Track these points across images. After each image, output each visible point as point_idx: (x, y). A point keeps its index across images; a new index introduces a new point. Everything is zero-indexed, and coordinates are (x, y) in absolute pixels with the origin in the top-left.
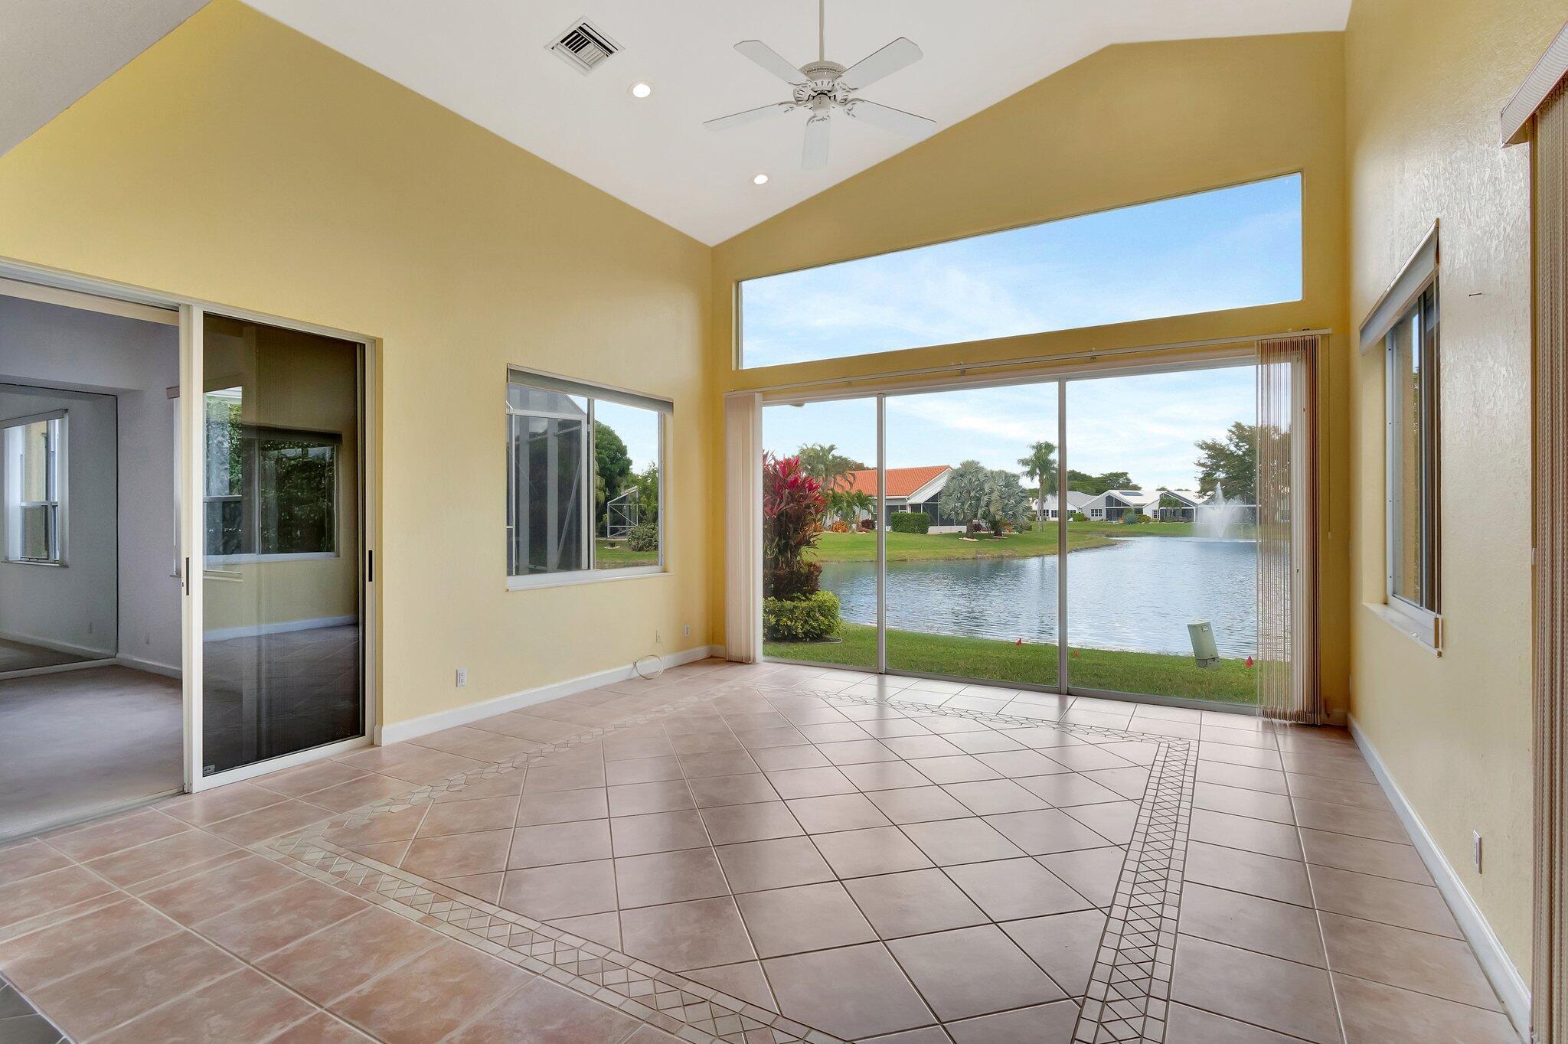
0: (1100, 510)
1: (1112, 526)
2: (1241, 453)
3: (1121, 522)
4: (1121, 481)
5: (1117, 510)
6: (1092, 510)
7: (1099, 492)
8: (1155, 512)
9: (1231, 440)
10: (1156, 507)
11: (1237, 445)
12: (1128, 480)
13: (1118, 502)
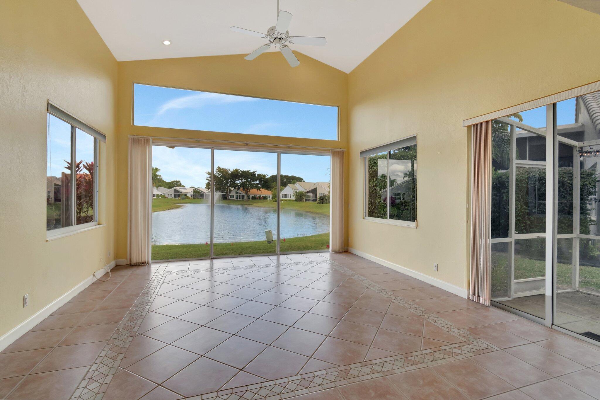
0: (172, 194)
1: (176, 200)
2: (219, 176)
3: (180, 198)
4: (178, 183)
5: (178, 194)
6: (169, 194)
7: (171, 188)
8: (191, 195)
9: (217, 172)
10: (192, 193)
11: (219, 174)
12: (180, 183)
13: (178, 192)
